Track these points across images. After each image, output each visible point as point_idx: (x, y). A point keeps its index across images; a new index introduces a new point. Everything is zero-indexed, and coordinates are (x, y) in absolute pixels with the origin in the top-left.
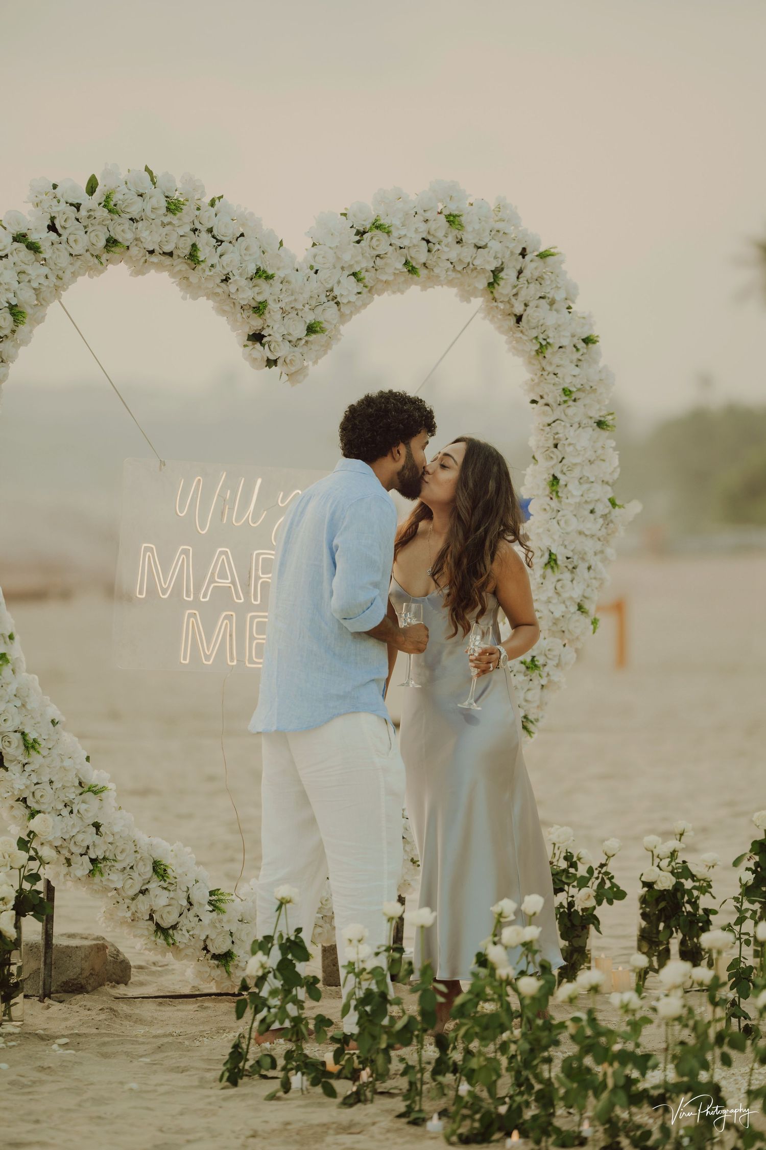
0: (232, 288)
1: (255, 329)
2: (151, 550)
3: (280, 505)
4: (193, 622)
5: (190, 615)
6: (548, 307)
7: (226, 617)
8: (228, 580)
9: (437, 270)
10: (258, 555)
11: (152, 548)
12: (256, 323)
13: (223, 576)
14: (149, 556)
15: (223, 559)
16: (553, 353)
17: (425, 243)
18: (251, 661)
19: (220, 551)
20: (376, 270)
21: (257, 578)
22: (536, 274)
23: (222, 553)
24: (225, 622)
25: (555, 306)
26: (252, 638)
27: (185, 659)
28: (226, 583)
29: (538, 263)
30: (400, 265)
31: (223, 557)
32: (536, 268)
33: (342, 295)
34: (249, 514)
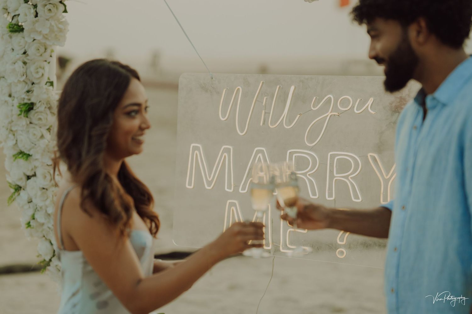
3: (313, 108)
4: (233, 210)
5: (231, 204)
10: (291, 154)
18: (285, 247)
19: (257, 151)
26: (286, 227)
31: (260, 155)
34: (284, 117)
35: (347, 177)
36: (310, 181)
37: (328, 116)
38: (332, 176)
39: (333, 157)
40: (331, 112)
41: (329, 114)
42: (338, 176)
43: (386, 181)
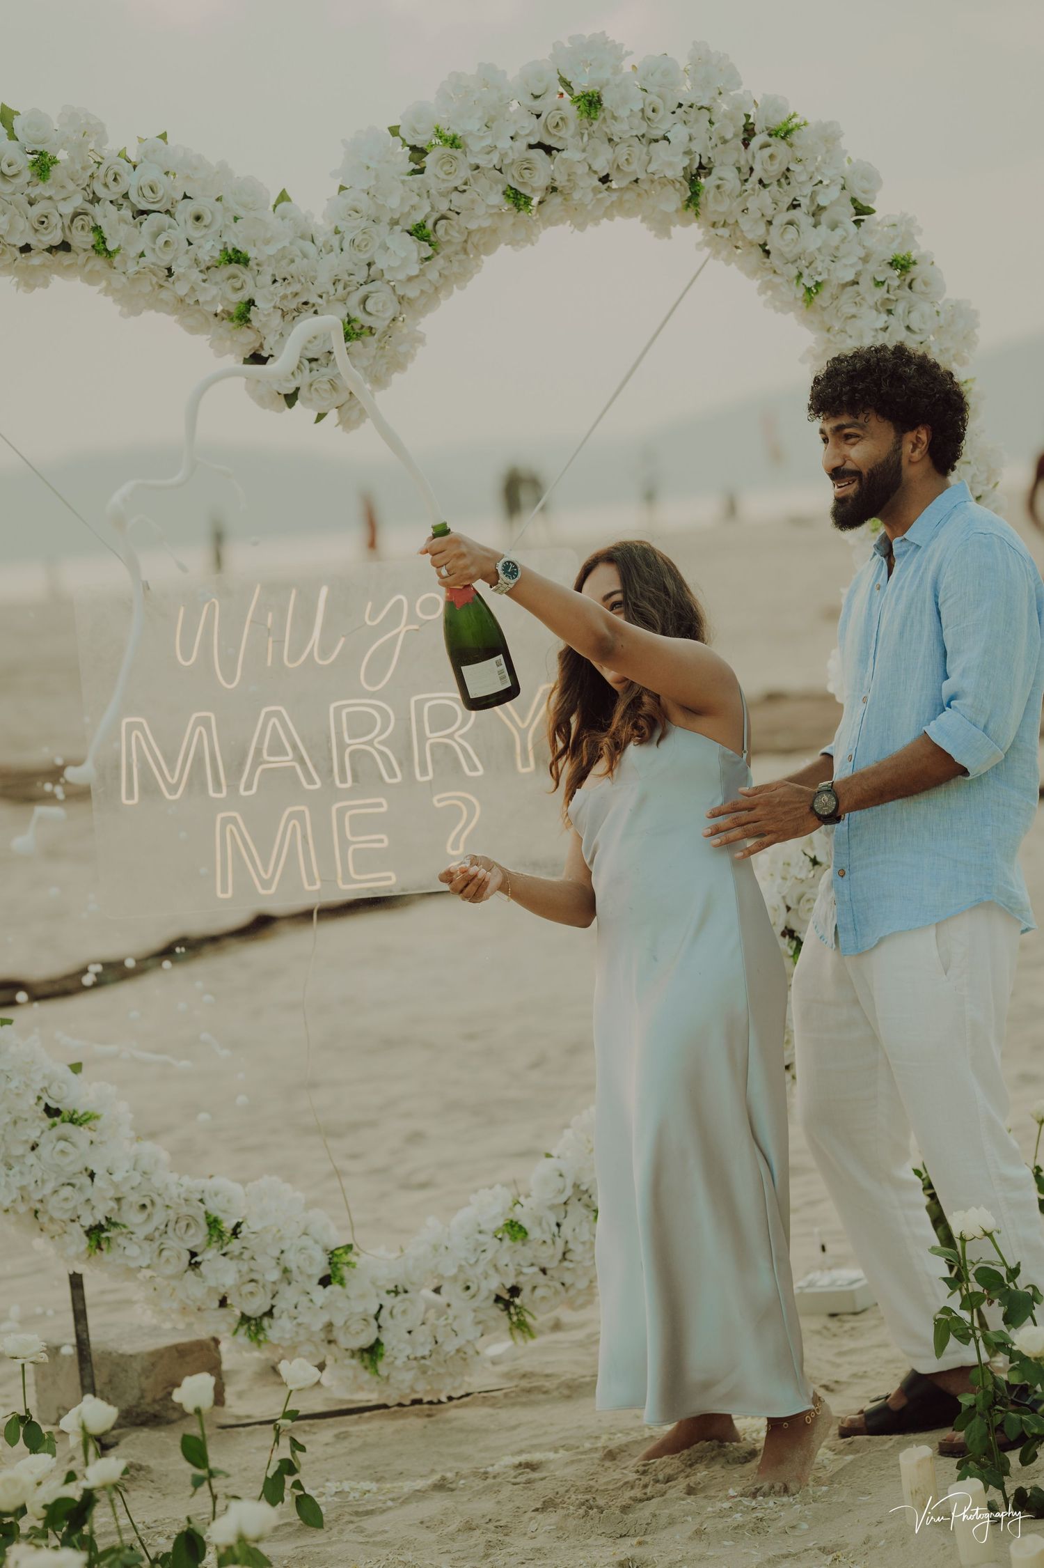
0: (182, 289)
1: (250, 347)
2: (139, 726)
3: (369, 623)
4: (231, 831)
5: (226, 821)
6: (811, 220)
7: (292, 816)
8: (287, 755)
9: (576, 196)
10: (338, 710)
11: (141, 724)
12: (246, 340)
13: (277, 749)
14: (137, 737)
15: (274, 724)
16: (835, 298)
17: (541, 152)
18: (347, 879)
19: (267, 713)
20: (458, 213)
21: (342, 746)
22: (776, 168)
23: (269, 715)
24: (293, 822)
25: (824, 217)
26: (344, 843)
27: (224, 890)
28: (287, 760)
29: (779, 147)
30: (496, 198)
31: (274, 720)
32: (772, 157)
33: (391, 268)
34: (313, 646)
35: (450, 736)
36: (381, 753)
37: (400, 633)
38: (422, 738)
39: (420, 704)
40: (406, 625)
41: (402, 629)
42: (434, 737)
43: (523, 733)
